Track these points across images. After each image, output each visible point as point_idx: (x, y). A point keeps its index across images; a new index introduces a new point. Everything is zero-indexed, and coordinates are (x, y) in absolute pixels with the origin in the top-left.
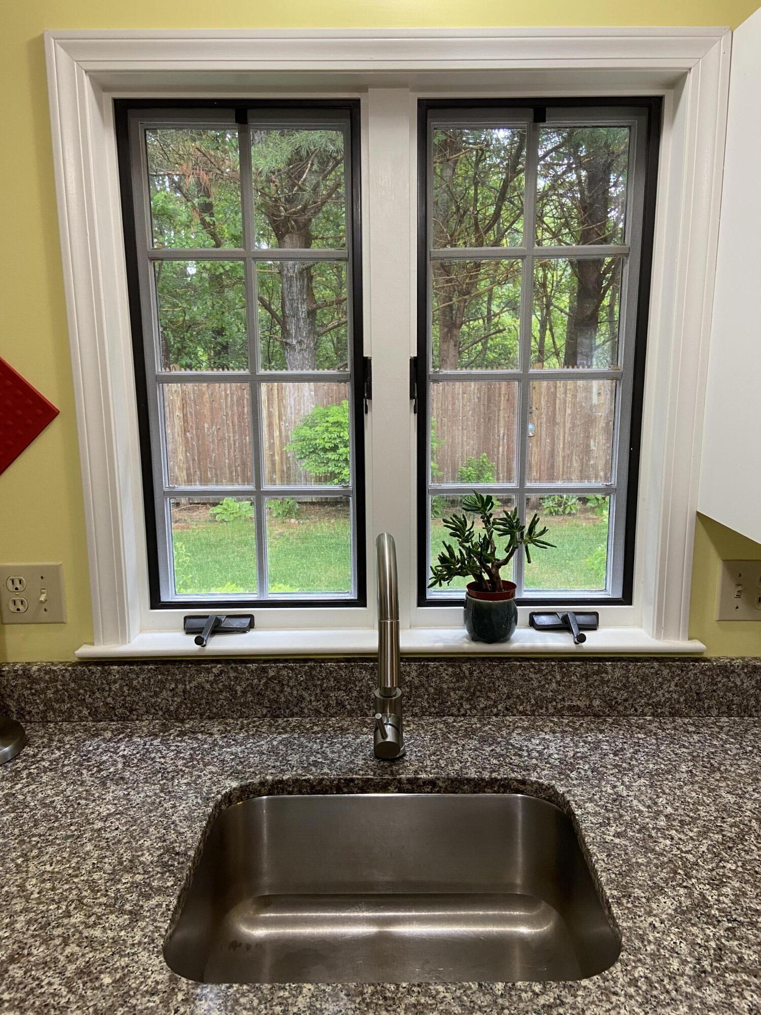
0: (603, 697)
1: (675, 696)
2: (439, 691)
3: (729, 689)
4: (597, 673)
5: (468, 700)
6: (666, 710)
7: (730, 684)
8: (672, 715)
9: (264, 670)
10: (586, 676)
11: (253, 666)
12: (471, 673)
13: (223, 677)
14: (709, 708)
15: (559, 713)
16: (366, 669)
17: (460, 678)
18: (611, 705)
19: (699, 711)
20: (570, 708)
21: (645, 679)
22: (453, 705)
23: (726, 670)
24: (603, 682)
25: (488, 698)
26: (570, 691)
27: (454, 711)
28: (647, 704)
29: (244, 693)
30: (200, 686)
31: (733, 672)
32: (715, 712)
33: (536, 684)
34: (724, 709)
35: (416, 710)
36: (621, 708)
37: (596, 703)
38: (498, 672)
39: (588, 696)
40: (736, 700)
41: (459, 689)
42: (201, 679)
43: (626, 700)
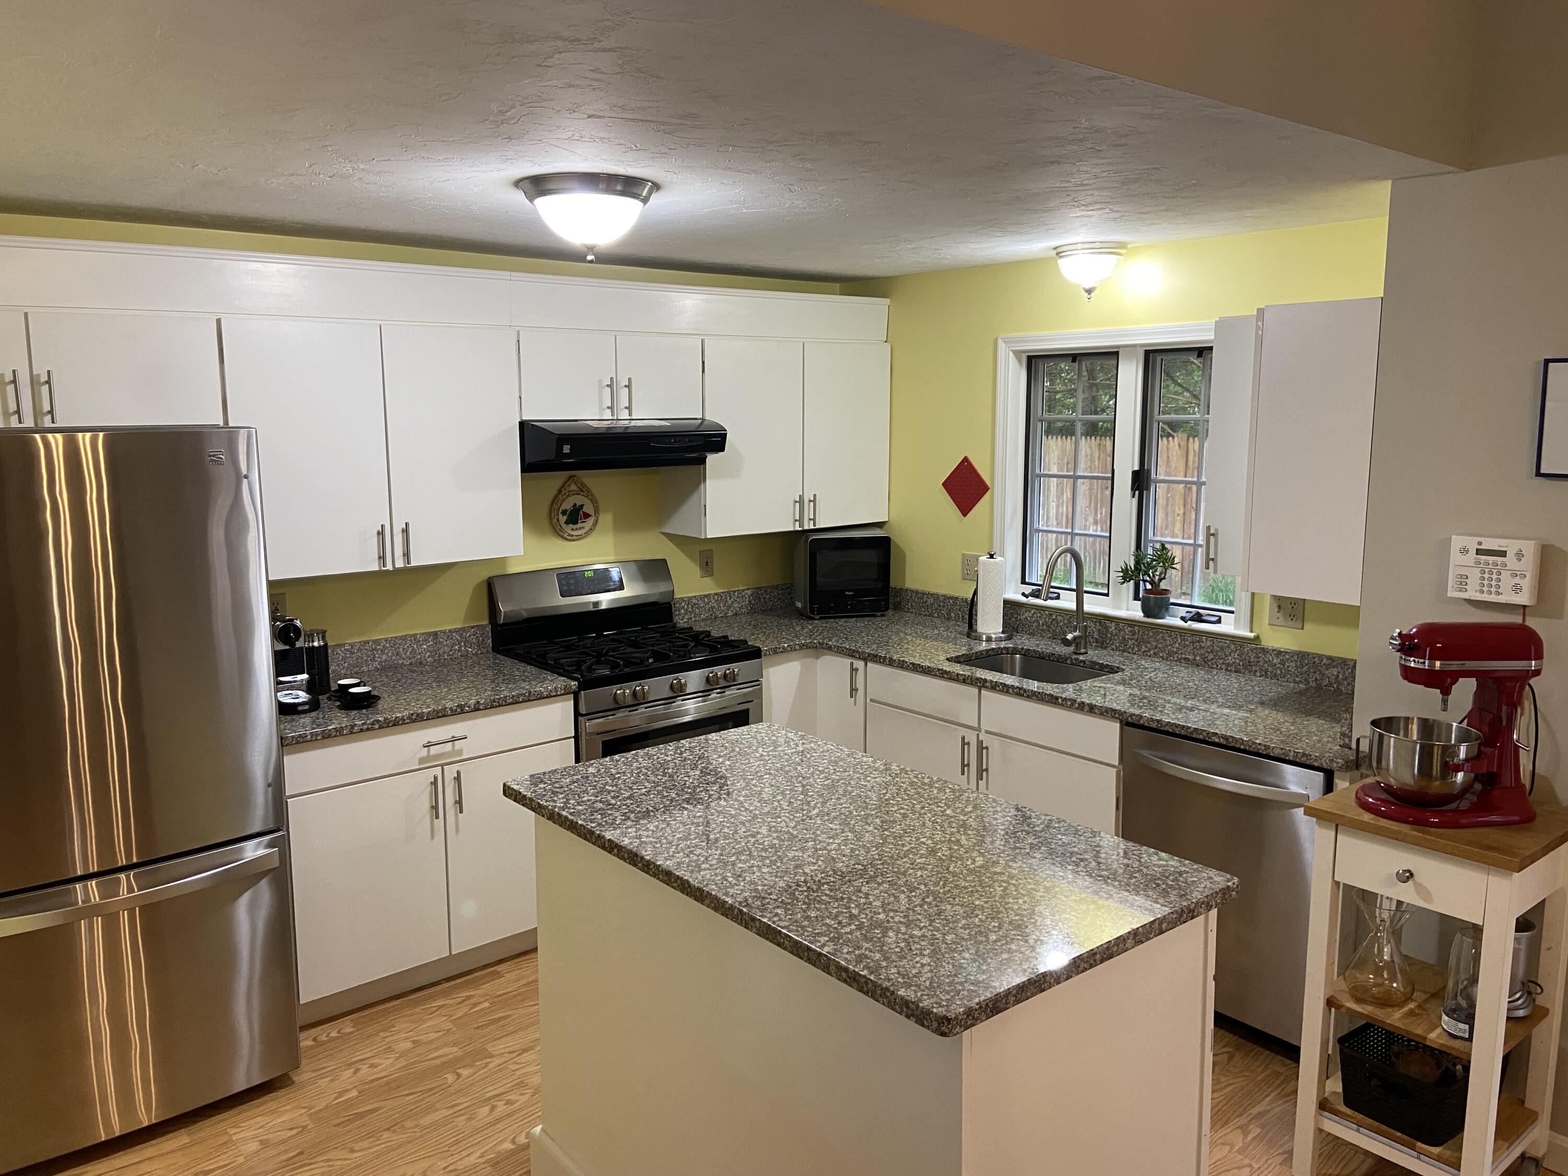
0: (1201, 655)
1: (1238, 661)
2: (1124, 639)
3: (1266, 662)
4: (1199, 641)
5: (1137, 646)
6: (1233, 669)
7: (1267, 659)
8: (1236, 672)
9: (1051, 615)
10: (1193, 642)
11: (1047, 612)
12: (1139, 632)
13: (1035, 616)
14: (1256, 671)
15: (1179, 660)
16: (1092, 621)
17: (1134, 634)
18: (1205, 661)
19: (1250, 672)
20: (1185, 659)
21: (1222, 648)
22: (1130, 647)
23: (1265, 651)
24: (1202, 648)
25: (1146, 647)
26: (1185, 650)
27: (1130, 650)
28: (1223, 663)
29: (1043, 624)
30: (1026, 618)
31: (1268, 652)
32: (1258, 674)
33: (1168, 643)
34: (1263, 673)
35: (1114, 647)
36: (1210, 663)
37: (1198, 658)
38: (1151, 634)
39: (1194, 654)
40: (1270, 669)
41: (1133, 639)
42: (1027, 614)
43: (1212, 659)
